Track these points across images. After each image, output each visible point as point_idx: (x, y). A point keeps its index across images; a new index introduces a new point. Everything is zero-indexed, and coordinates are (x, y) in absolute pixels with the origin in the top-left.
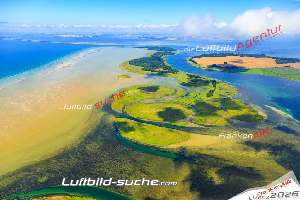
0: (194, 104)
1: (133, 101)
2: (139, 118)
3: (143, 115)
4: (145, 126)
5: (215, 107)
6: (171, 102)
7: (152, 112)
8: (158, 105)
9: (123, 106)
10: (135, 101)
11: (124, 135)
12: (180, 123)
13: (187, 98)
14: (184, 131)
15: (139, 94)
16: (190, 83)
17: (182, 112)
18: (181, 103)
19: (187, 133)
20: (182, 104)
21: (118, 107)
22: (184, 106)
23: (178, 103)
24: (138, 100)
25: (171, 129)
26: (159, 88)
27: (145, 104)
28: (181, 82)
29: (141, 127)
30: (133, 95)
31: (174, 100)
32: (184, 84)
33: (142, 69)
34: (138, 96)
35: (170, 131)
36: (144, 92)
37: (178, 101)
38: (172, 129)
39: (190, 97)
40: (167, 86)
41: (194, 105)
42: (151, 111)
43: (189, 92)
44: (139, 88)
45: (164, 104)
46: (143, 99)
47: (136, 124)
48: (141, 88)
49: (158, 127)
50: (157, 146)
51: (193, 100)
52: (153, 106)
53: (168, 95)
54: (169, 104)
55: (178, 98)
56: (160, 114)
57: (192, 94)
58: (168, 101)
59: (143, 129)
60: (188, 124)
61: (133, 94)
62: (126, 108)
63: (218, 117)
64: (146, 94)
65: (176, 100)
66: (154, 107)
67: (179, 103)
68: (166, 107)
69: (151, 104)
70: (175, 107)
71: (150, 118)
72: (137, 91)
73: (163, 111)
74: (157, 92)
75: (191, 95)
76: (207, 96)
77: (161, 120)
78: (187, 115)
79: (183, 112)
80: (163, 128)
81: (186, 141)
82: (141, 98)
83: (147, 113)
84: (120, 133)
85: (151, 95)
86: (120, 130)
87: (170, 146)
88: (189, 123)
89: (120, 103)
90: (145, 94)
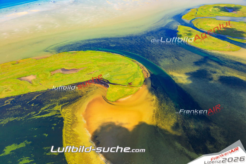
1: (206, 16)
2: (202, 29)
3: (207, 27)
10: (209, 16)
19: (239, 47)
21: (188, 18)
24: (213, 16)
27: (217, 20)
46: (219, 15)
62: (196, 20)
69: (224, 21)
82: (217, 15)
89: (192, 15)
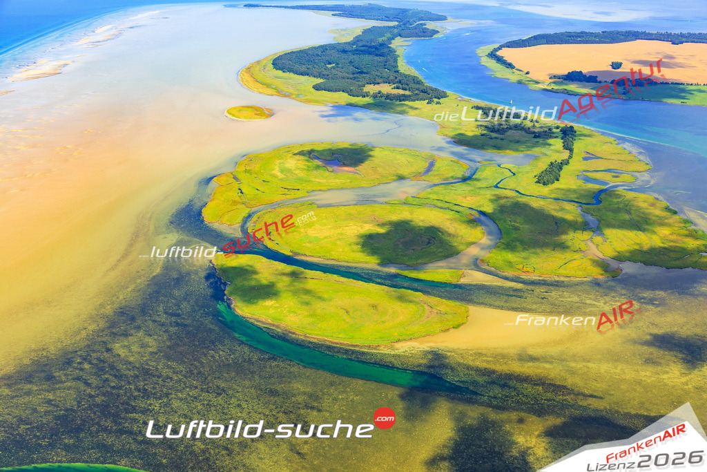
0: (489, 208)
1: (278, 198)
2: (299, 254)
3: (310, 242)
4: (315, 281)
5: (564, 220)
6: (411, 200)
7: (342, 234)
8: (367, 210)
9: (245, 212)
10: (288, 197)
11: (244, 310)
12: (437, 272)
13: (470, 188)
14: (450, 299)
15: (301, 174)
16: (482, 135)
17: (445, 237)
18: (446, 206)
19: (458, 303)
20: (448, 208)
21: (226, 217)
22: (457, 215)
23: (436, 206)
24: (298, 194)
25: (403, 290)
26: (371, 153)
27: (319, 206)
28: (452, 134)
29: (298, 285)
30: (280, 175)
31: (423, 195)
32: (460, 140)
33: (317, 88)
34: (300, 180)
35: (401, 298)
36: (318, 167)
37: (435, 197)
38: (410, 291)
39: (479, 184)
40: (401, 146)
41: (490, 211)
42: (339, 231)
43: (477, 169)
44: (301, 153)
45: (388, 207)
46: (314, 188)
47: (284, 274)
48: (310, 154)
49: (361, 283)
50: (353, 346)
51: (489, 194)
52: (350, 214)
53: (401, 178)
54: (406, 207)
55: (436, 188)
56: (370, 243)
57: (488, 174)
58: (403, 197)
59: (308, 292)
60: (463, 276)
61: (282, 171)
62: (255, 218)
63: (568, 255)
64: (327, 173)
65: (430, 193)
66: (350, 217)
67: (440, 204)
68: (395, 218)
69: (343, 208)
70: (424, 217)
71: (334, 255)
72: (294, 163)
73: (382, 230)
74: (364, 167)
75: (481, 177)
76: (538, 182)
77: (370, 262)
78: (461, 247)
79: (449, 235)
80: (378, 286)
81: (452, 330)
82: (309, 188)
83: (326, 238)
84: (232, 304)
85: (344, 176)
86: (232, 293)
87: (398, 345)
88: (470, 271)
89: (234, 203)
90: (321, 172)
